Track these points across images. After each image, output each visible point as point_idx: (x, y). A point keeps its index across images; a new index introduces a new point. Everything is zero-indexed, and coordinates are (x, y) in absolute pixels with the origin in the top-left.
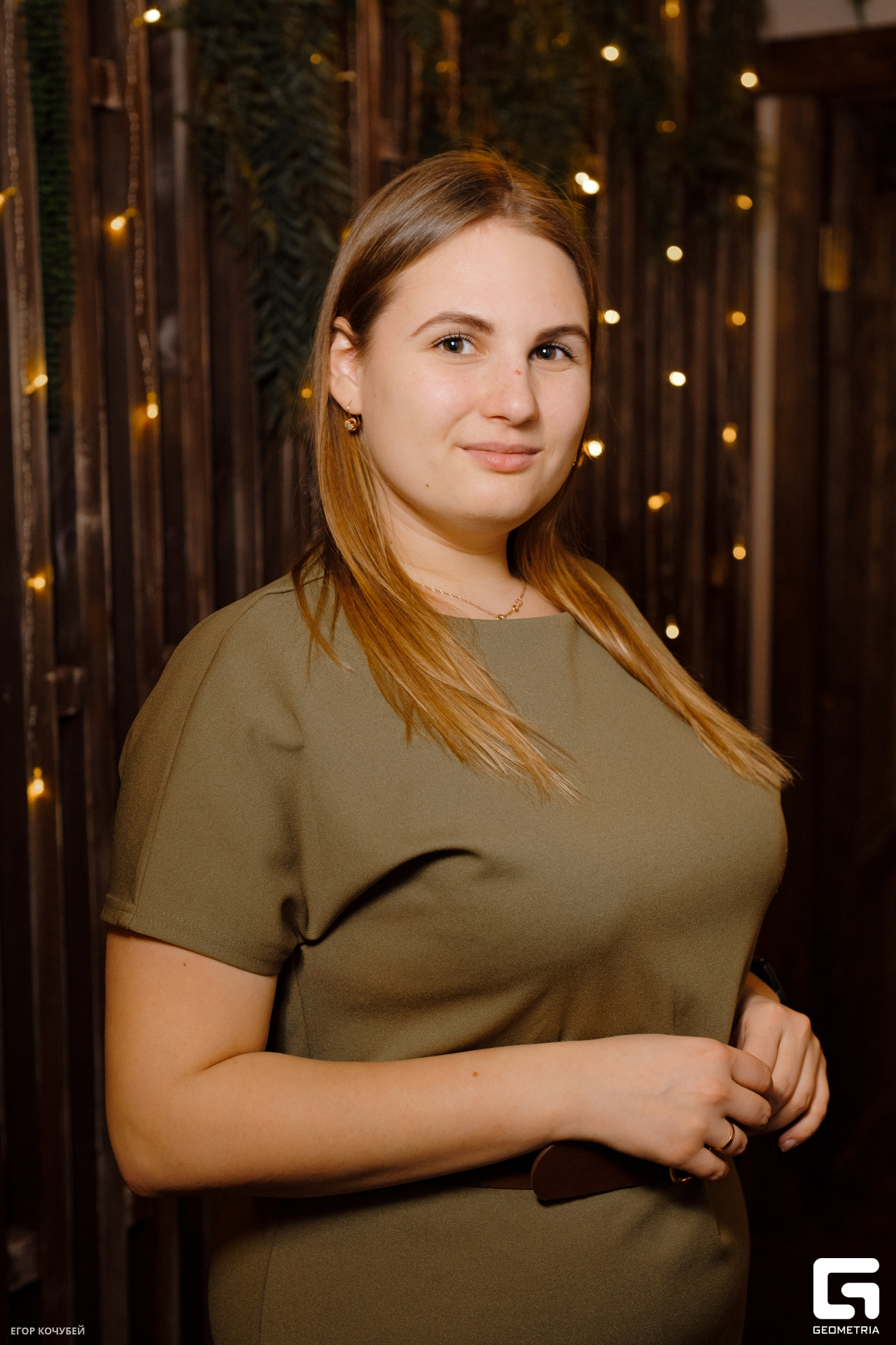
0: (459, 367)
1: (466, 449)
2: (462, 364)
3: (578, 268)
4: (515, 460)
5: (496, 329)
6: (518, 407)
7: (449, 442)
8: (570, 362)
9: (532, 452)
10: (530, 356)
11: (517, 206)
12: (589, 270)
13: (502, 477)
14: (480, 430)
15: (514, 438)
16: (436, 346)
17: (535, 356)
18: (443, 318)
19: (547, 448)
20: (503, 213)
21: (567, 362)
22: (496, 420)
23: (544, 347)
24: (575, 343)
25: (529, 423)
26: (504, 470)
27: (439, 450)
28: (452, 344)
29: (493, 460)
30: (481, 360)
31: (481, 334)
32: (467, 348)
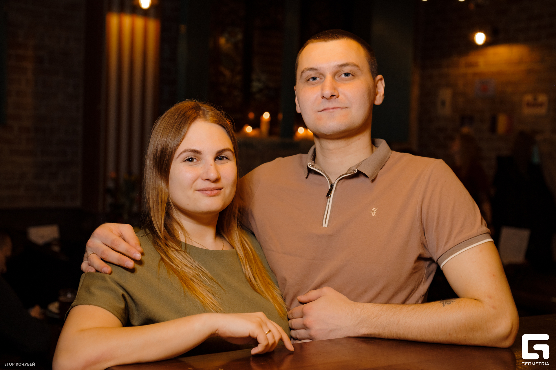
0: (193, 166)
1: (198, 191)
2: (194, 165)
3: (227, 131)
4: (216, 192)
5: (203, 152)
6: (213, 176)
7: (192, 190)
8: (228, 160)
9: (221, 189)
10: (215, 160)
11: (204, 115)
12: (230, 131)
13: (212, 198)
14: (202, 184)
15: (213, 185)
16: (185, 161)
17: (217, 160)
18: (186, 151)
19: (225, 187)
20: (200, 117)
21: (227, 160)
22: (206, 181)
23: (219, 156)
24: (228, 154)
25: (217, 181)
26: (212, 195)
27: (190, 193)
28: (190, 160)
29: (208, 193)
30: (200, 163)
31: (198, 155)
32: (195, 160)
